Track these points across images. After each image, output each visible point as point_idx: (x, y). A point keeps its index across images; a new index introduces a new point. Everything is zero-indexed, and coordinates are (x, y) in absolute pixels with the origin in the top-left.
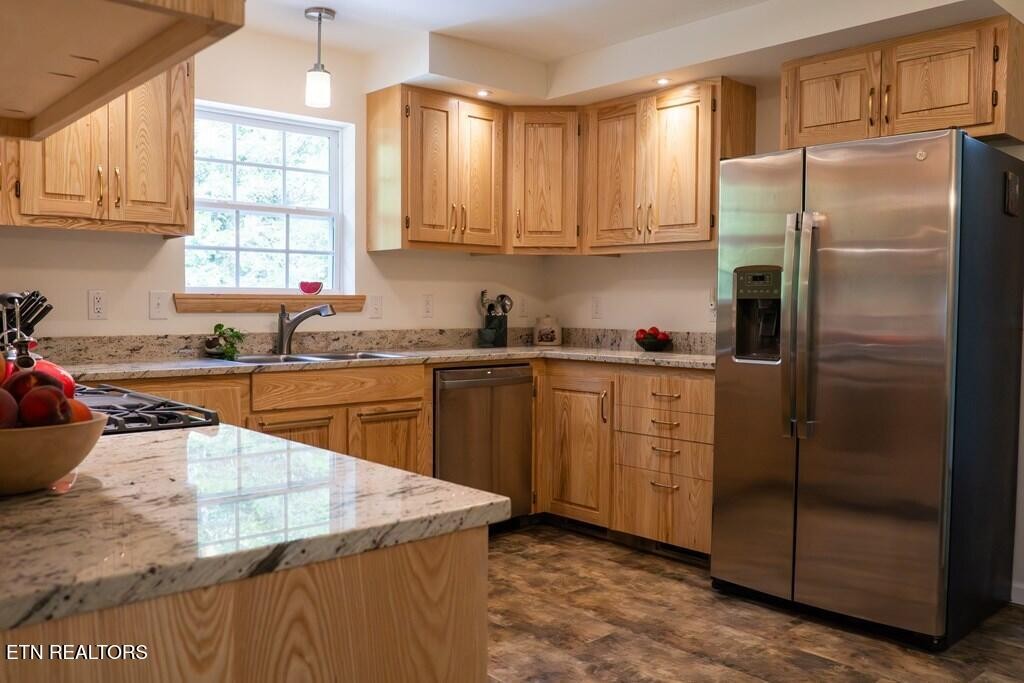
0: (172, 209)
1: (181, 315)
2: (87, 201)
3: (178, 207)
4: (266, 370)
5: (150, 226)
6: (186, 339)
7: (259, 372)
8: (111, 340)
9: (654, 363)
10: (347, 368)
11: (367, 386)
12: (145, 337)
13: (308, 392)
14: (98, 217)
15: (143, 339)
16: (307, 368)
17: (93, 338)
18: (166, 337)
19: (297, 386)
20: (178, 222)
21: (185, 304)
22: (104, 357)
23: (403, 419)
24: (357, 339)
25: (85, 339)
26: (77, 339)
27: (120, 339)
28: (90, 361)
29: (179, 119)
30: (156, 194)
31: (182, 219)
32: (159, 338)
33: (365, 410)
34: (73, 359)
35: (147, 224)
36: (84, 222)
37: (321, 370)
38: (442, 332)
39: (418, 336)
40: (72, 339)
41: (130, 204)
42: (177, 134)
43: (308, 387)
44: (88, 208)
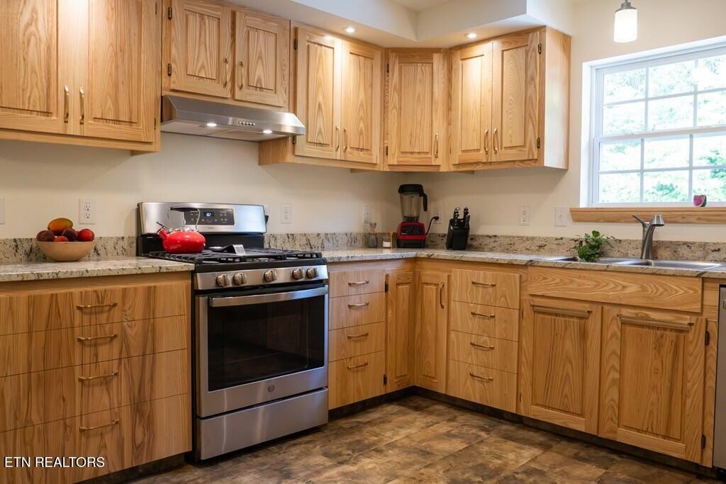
0: (527, 149)
1: (577, 223)
2: (481, 152)
3: (531, 148)
4: (536, 264)
5: (517, 163)
6: (576, 241)
7: (531, 265)
8: (528, 239)
10: (605, 271)
11: (628, 291)
12: (548, 238)
13: (571, 286)
14: (485, 161)
15: (546, 239)
16: (568, 267)
17: (518, 237)
18: (562, 238)
19: (562, 280)
20: (531, 158)
21: (580, 216)
22: (523, 249)
23: (671, 330)
25: (513, 237)
26: (509, 237)
27: (533, 239)
28: (515, 252)
29: (532, 86)
30: (518, 141)
31: (533, 155)
32: (557, 239)
33: (626, 312)
34: (507, 249)
35: (514, 161)
36: (481, 165)
37: (581, 269)
40: (506, 237)
41: (503, 150)
42: (531, 98)
43: (572, 282)
44: (481, 156)
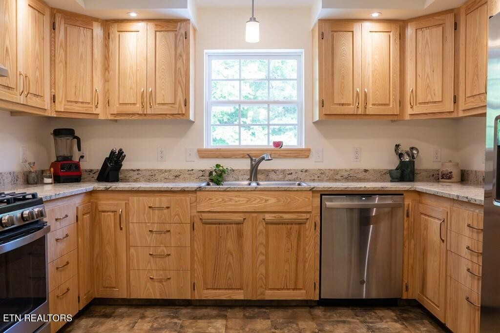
0: (177, 106)
1: (202, 159)
2: (138, 106)
3: (180, 105)
4: (203, 190)
5: (168, 116)
6: (203, 171)
7: (200, 190)
8: (166, 171)
9: (466, 200)
10: (254, 191)
11: (269, 202)
12: (182, 170)
13: (230, 203)
14: (142, 113)
15: (180, 171)
16: (228, 190)
17: (158, 170)
18: (192, 170)
19: (223, 200)
20: (180, 113)
21: (204, 154)
22: (163, 179)
23: (296, 224)
24: (304, 174)
25: (155, 170)
26: (151, 170)
27: (170, 171)
29: (181, 61)
30: (169, 99)
31: (182, 111)
32: (189, 171)
33: (268, 217)
34: (149, 180)
35: (166, 114)
36: (137, 116)
38: (366, 171)
39: (348, 173)
40: (149, 170)
41: (157, 105)
42: (179, 69)
43: (231, 200)
44: (138, 109)
